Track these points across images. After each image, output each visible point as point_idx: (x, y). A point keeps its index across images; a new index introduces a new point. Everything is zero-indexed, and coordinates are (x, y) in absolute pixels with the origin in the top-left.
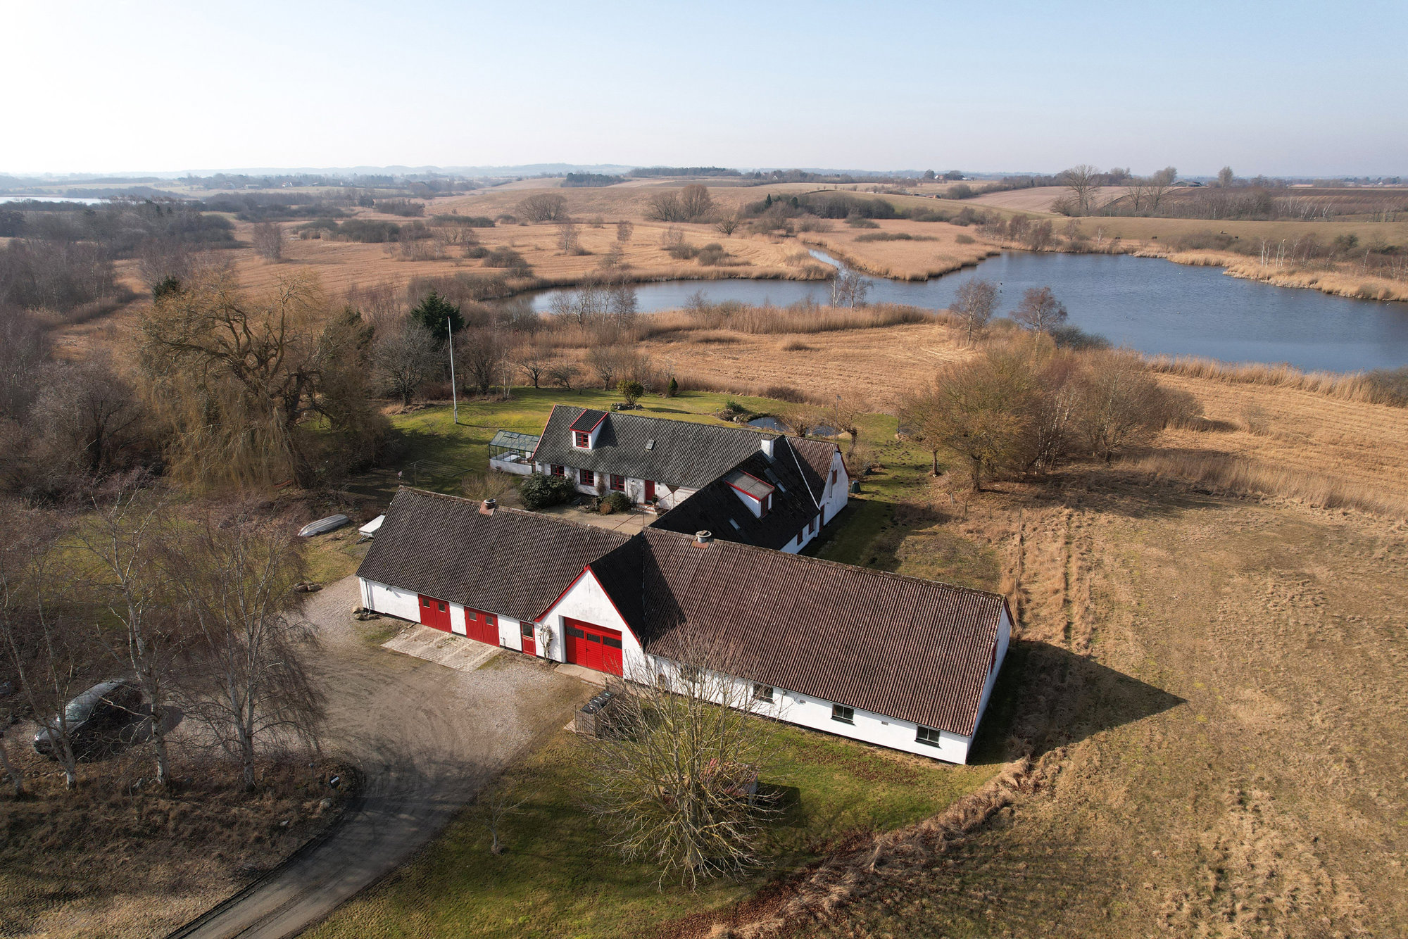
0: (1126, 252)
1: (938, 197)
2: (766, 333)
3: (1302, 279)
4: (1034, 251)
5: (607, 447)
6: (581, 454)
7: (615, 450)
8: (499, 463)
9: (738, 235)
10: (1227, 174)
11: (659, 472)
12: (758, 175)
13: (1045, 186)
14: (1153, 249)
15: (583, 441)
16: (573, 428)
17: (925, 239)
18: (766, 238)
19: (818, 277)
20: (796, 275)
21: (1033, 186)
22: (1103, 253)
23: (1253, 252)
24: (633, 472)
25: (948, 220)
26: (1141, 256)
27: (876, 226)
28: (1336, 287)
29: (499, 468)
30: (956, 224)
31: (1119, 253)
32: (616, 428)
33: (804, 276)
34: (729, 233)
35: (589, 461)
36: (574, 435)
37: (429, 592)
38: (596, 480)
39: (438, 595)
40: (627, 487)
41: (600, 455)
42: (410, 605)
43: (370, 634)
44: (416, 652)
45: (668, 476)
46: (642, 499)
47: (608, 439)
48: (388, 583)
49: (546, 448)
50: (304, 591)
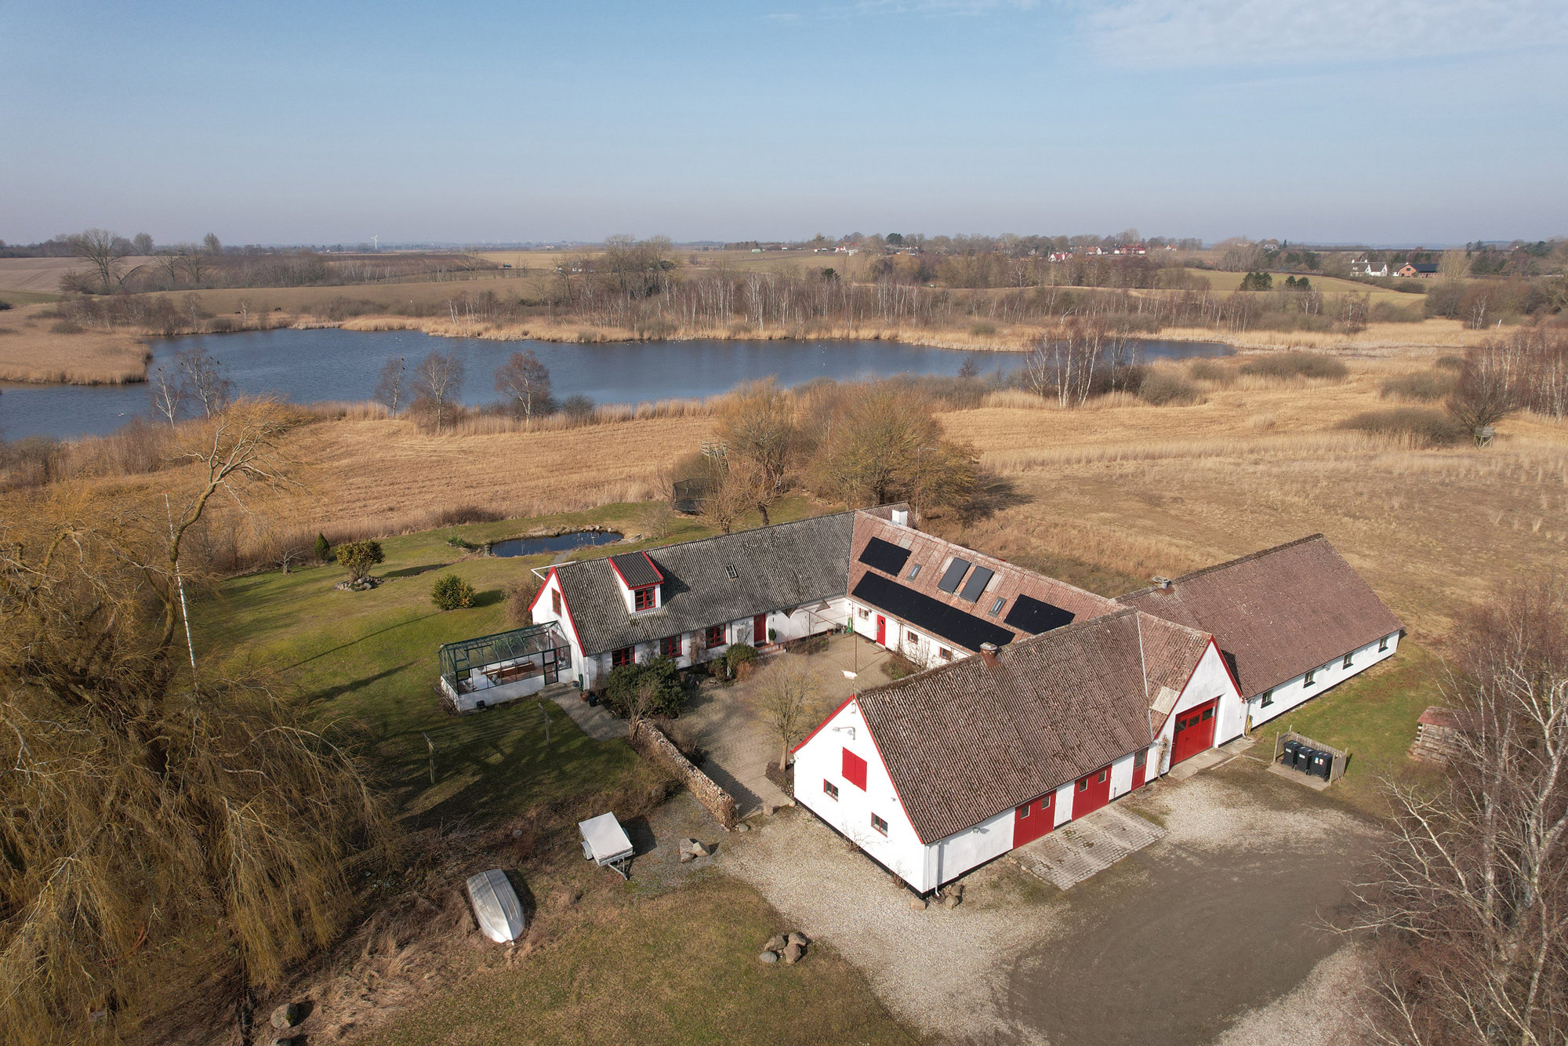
0: (283, 326)
3: (512, 332)
5: (679, 596)
6: (651, 619)
7: (691, 596)
8: (479, 696)
11: (766, 600)
14: (308, 321)
15: (643, 599)
16: (630, 588)
23: (418, 312)
24: (736, 612)
35: (667, 624)
36: (629, 596)
37: (1032, 794)
38: (685, 645)
39: (1045, 788)
40: (731, 636)
41: (676, 609)
42: (1001, 832)
43: (1015, 897)
44: (1096, 865)
45: (780, 599)
46: (751, 643)
47: (672, 586)
48: (976, 821)
49: (592, 632)
50: (803, 950)
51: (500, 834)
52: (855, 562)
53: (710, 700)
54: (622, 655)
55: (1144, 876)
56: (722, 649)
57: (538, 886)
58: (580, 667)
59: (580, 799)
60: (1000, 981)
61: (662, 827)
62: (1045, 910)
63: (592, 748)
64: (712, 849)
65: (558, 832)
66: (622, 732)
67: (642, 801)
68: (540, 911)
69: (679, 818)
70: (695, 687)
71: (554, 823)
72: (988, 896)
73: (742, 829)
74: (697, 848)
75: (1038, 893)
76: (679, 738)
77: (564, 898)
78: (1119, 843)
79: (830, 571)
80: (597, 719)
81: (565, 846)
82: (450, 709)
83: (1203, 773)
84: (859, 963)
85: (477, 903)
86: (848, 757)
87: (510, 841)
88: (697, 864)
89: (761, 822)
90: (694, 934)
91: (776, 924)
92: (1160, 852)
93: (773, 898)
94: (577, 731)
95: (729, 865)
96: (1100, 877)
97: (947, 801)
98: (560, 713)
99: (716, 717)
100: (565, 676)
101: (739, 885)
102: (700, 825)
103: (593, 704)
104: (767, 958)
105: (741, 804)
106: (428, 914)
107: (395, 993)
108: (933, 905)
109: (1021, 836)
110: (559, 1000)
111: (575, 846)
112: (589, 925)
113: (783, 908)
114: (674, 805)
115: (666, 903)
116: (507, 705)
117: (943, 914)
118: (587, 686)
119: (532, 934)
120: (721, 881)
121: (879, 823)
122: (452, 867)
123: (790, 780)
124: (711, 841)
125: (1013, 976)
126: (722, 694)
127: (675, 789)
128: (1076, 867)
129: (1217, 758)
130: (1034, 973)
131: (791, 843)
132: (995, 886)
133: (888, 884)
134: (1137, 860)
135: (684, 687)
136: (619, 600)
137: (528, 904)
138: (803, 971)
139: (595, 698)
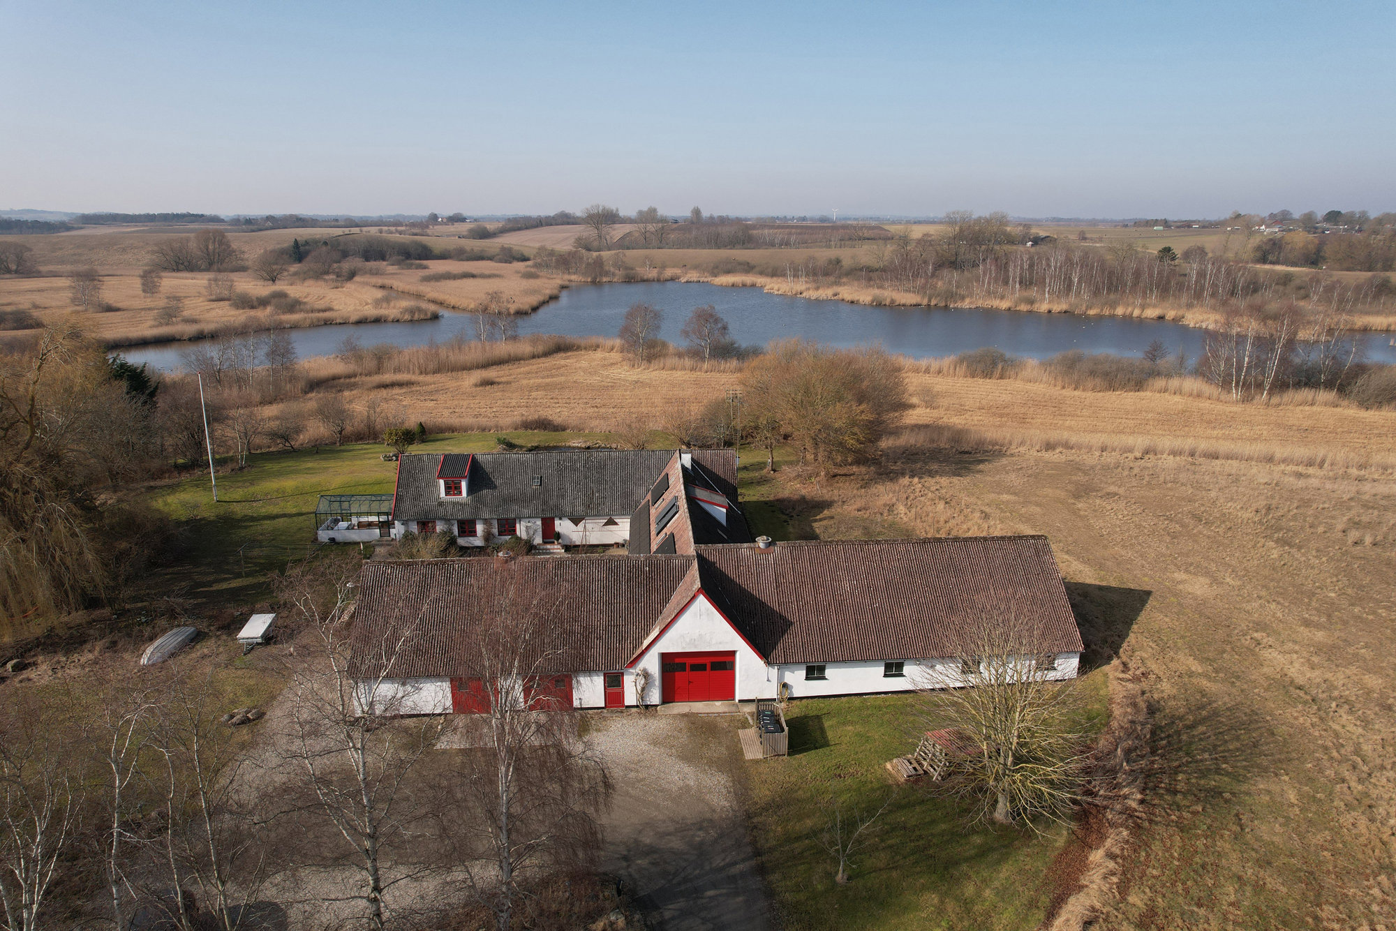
0: (672, 279)
1: (459, 237)
2: (434, 373)
3: (825, 293)
4: (594, 282)
5: (485, 492)
6: (454, 504)
7: (496, 493)
8: (331, 534)
9: (286, 282)
10: (697, 212)
11: (557, 506)
12: (249, 221)
13: (551, 225)
14: (693, 276)
15: (452, 488)
16: (439, 477)
17: (490, 276)
18: (321, 283)
19: (422, 317)
20: (399, 316)
21: (542, 225)
22: (654, 280)
23: (775, 273)
24: (526, 512)
25: (490, 259)
26: (687, 282)
27: (425, 267)
28: (855, 297)
29: (332, 540)
30: (501, 261)
31: (667, 280)
32: (488, 470)
33: (407, 317)
34: (274, 281)
35: (468, 510)
38: (480, 528)
40: (521, 530)
41: (479, 500)
43: (400, 741)
44: (488, 743)
45: (568, 510)
46: (539, 539)
47: (478, 481)
48: (404, 675)
50: (247, 721)
52: (651, 491)
54: (426, 526)
56: (508, 538)
68: (181, 656)
72: (389, 734)
75: (417, 742)
77: (201, 655)
78: (530, 735)
82: (315, 538)
83: (698, 719)
88: (288, 659)
91: (264, 702)
93: (289, 690)
95: (302, 665)
101: (286, 677)
104: (224, 718)
107: (70, 672)
113: (282, 697)
115: (238, 674)
116: (348, 543)
128: (468, 740)
129: (726, 710)
136: (437, 486)
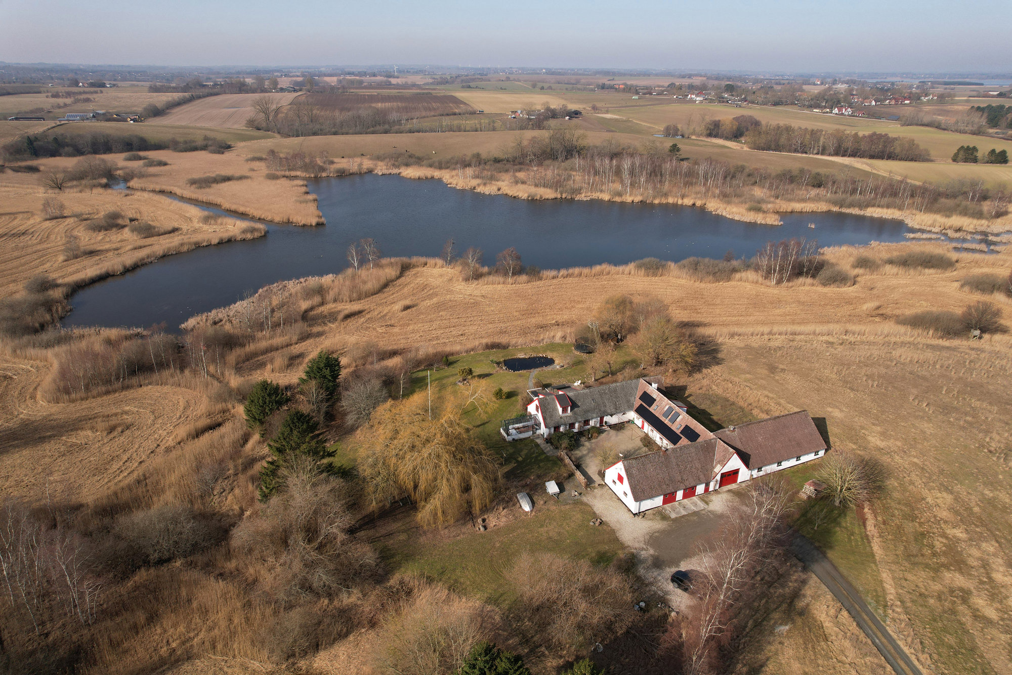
0: (369, 171)
3: (492, 188)
5: (577, 410)
6: (566, 417)
7: (581, 410)
14: (382, 168)
15: (564, 410)
16: (560, 407)
19: (259, 235)
22: (357, 174)
24: (595, 415)
29: (513, 439)
31: (366, 173)
32: (578, 401)
33: (250, 236)
35: (571, 418)
36: (560, 410)
37: (669, 492)
38: (577, 425)
39: (673, 491)
40: (592, 423)
41: (575, 414)
42: (658, 501)
43: (658, 518)
44: (684, 513)
45: (609, 411)
46: (598, 425)
47: (574, 405)
48: (651, 497)
49: (548, 421)
50: (601, 523)
51: (524, 482)
52: (637, 398)
53: (583, 445)
54: (557, 428)
55: (695, 518)
56: (588, 427)
57: (535, 498)
58: (543, 430)
59: (545, 475)
60: (647, 537)
61: (567, 487)
62: (665, 522)
63: (547, 459)
64: (580, 494)
65: (539, 484)
66: (556, 454)
67: (562, 477)
68: (536, 505)
69: (572, 484)
70: (579, 440)
71: (538, 481)
72: (651, 517)
73: (589, 489)
74: (576, 493)
75: (664, 517)
76: (573, 459)
77: (542, 502)
78: (693, 508)
79: (628, 401)
80: (548, 448)
81: (541, 488)
82: (504, 440)
83: (729, 491)
84: (614, 528)
85: (521, 501)
86: (619, 475)
87: (526, 485)
88: (576, 498)
89: (594, 488)
90: (574, 515)
91: (594, 516)
92: (703, 512)
93: (595, 509)
94: (543, 453)
95: (584, 499)
96: (683, 516)
97: (643, 491)
98: (537, 445)
99: (585, 452)
100: (538, 432)
101: (586, 505)
102: (578, 487)
103: (547, 443)
104: (592, 524)
105: (590, 481)
106: (508, 502)
107: (504, 519)
108: (636, 517)
109: (665, 502)
110: (542, 526)
111: (544, 489)
112: (548, 510)
113: (597, 512)
114: (571, 480)
115: (568, 507)
116: (521, 440)
117: (638, 520)
118: (545, 436)
119: (534, 510)
120: (582, 503)
121: (625, 494)
122: (513, 490)
123: (604, 476)
124: (580, 492)
125: (651, 536)
126: (587, 444)
127: (571, 475)
128: (677, 513)
129: (736, 486)
130: (656, 537)
131: (602, 495)
132: (654, 514)
133: (626, 510)
134: (695, 513)
135: (575, 440)
136: (557, 410)
137: (533, 503)
138: (600, 528)
139: (549, 440)
